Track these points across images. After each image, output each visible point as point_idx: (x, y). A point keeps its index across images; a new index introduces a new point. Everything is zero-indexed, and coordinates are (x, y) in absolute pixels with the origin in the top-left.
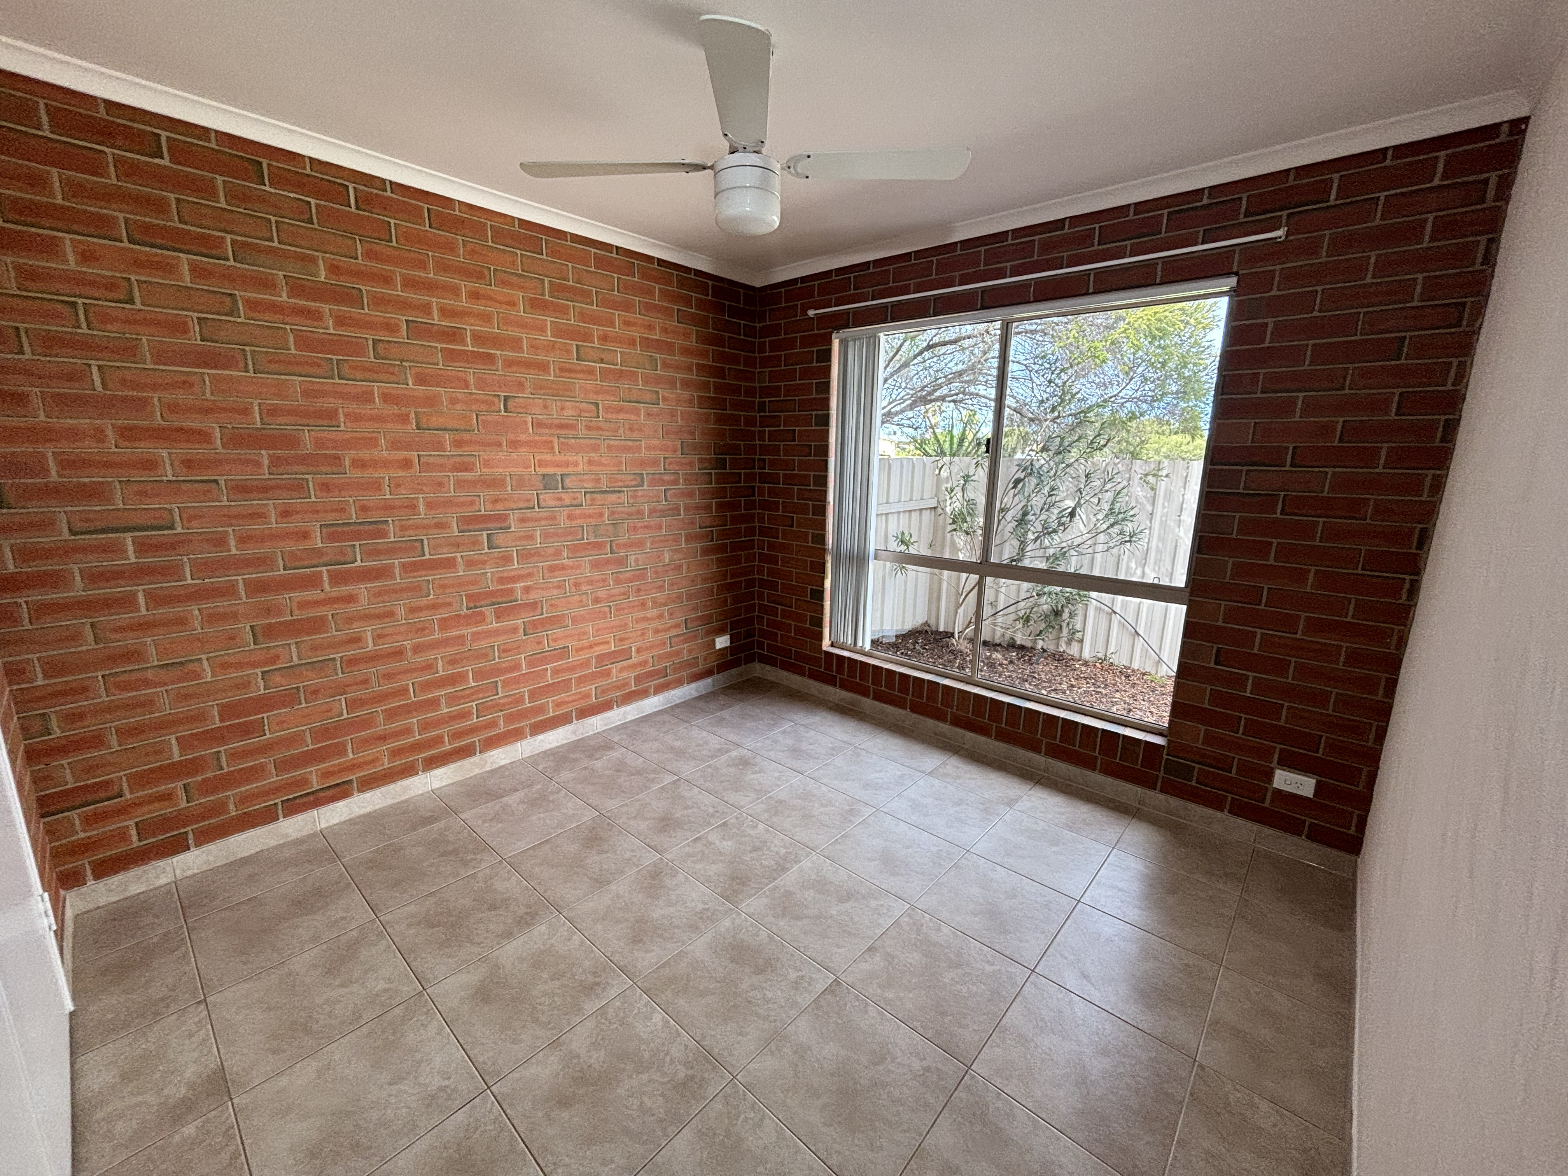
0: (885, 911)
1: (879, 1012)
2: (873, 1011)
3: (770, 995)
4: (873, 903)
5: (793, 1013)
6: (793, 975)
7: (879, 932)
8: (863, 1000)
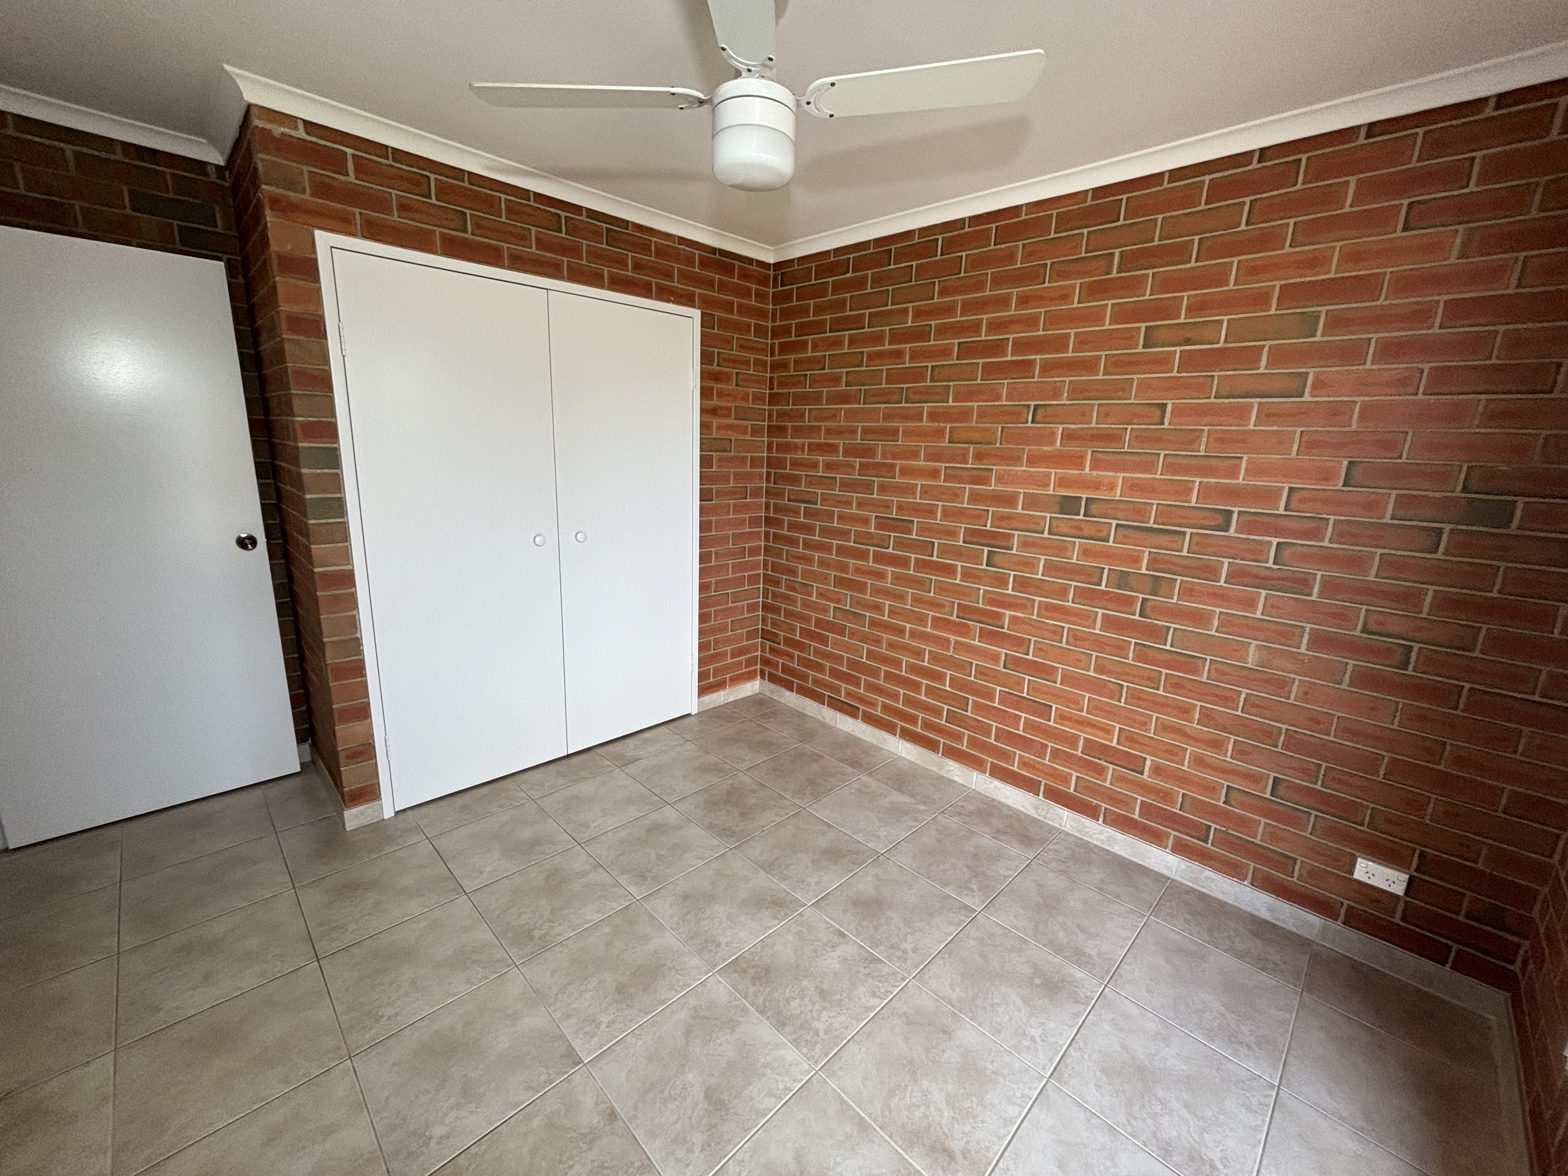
0: (679, 1154)
1: (517, 1105)
2: (526, 1098)
3: (587, 996)
4: (697, 1138)
5: (557, 1015)
6: (604, 1018)
7: (640, 1135)
8: (544, 1088)
